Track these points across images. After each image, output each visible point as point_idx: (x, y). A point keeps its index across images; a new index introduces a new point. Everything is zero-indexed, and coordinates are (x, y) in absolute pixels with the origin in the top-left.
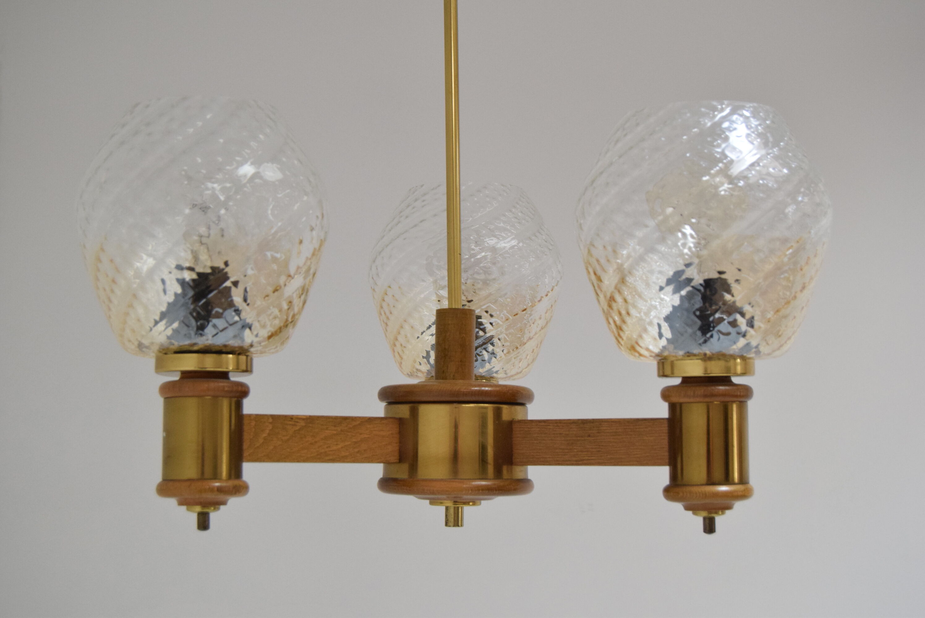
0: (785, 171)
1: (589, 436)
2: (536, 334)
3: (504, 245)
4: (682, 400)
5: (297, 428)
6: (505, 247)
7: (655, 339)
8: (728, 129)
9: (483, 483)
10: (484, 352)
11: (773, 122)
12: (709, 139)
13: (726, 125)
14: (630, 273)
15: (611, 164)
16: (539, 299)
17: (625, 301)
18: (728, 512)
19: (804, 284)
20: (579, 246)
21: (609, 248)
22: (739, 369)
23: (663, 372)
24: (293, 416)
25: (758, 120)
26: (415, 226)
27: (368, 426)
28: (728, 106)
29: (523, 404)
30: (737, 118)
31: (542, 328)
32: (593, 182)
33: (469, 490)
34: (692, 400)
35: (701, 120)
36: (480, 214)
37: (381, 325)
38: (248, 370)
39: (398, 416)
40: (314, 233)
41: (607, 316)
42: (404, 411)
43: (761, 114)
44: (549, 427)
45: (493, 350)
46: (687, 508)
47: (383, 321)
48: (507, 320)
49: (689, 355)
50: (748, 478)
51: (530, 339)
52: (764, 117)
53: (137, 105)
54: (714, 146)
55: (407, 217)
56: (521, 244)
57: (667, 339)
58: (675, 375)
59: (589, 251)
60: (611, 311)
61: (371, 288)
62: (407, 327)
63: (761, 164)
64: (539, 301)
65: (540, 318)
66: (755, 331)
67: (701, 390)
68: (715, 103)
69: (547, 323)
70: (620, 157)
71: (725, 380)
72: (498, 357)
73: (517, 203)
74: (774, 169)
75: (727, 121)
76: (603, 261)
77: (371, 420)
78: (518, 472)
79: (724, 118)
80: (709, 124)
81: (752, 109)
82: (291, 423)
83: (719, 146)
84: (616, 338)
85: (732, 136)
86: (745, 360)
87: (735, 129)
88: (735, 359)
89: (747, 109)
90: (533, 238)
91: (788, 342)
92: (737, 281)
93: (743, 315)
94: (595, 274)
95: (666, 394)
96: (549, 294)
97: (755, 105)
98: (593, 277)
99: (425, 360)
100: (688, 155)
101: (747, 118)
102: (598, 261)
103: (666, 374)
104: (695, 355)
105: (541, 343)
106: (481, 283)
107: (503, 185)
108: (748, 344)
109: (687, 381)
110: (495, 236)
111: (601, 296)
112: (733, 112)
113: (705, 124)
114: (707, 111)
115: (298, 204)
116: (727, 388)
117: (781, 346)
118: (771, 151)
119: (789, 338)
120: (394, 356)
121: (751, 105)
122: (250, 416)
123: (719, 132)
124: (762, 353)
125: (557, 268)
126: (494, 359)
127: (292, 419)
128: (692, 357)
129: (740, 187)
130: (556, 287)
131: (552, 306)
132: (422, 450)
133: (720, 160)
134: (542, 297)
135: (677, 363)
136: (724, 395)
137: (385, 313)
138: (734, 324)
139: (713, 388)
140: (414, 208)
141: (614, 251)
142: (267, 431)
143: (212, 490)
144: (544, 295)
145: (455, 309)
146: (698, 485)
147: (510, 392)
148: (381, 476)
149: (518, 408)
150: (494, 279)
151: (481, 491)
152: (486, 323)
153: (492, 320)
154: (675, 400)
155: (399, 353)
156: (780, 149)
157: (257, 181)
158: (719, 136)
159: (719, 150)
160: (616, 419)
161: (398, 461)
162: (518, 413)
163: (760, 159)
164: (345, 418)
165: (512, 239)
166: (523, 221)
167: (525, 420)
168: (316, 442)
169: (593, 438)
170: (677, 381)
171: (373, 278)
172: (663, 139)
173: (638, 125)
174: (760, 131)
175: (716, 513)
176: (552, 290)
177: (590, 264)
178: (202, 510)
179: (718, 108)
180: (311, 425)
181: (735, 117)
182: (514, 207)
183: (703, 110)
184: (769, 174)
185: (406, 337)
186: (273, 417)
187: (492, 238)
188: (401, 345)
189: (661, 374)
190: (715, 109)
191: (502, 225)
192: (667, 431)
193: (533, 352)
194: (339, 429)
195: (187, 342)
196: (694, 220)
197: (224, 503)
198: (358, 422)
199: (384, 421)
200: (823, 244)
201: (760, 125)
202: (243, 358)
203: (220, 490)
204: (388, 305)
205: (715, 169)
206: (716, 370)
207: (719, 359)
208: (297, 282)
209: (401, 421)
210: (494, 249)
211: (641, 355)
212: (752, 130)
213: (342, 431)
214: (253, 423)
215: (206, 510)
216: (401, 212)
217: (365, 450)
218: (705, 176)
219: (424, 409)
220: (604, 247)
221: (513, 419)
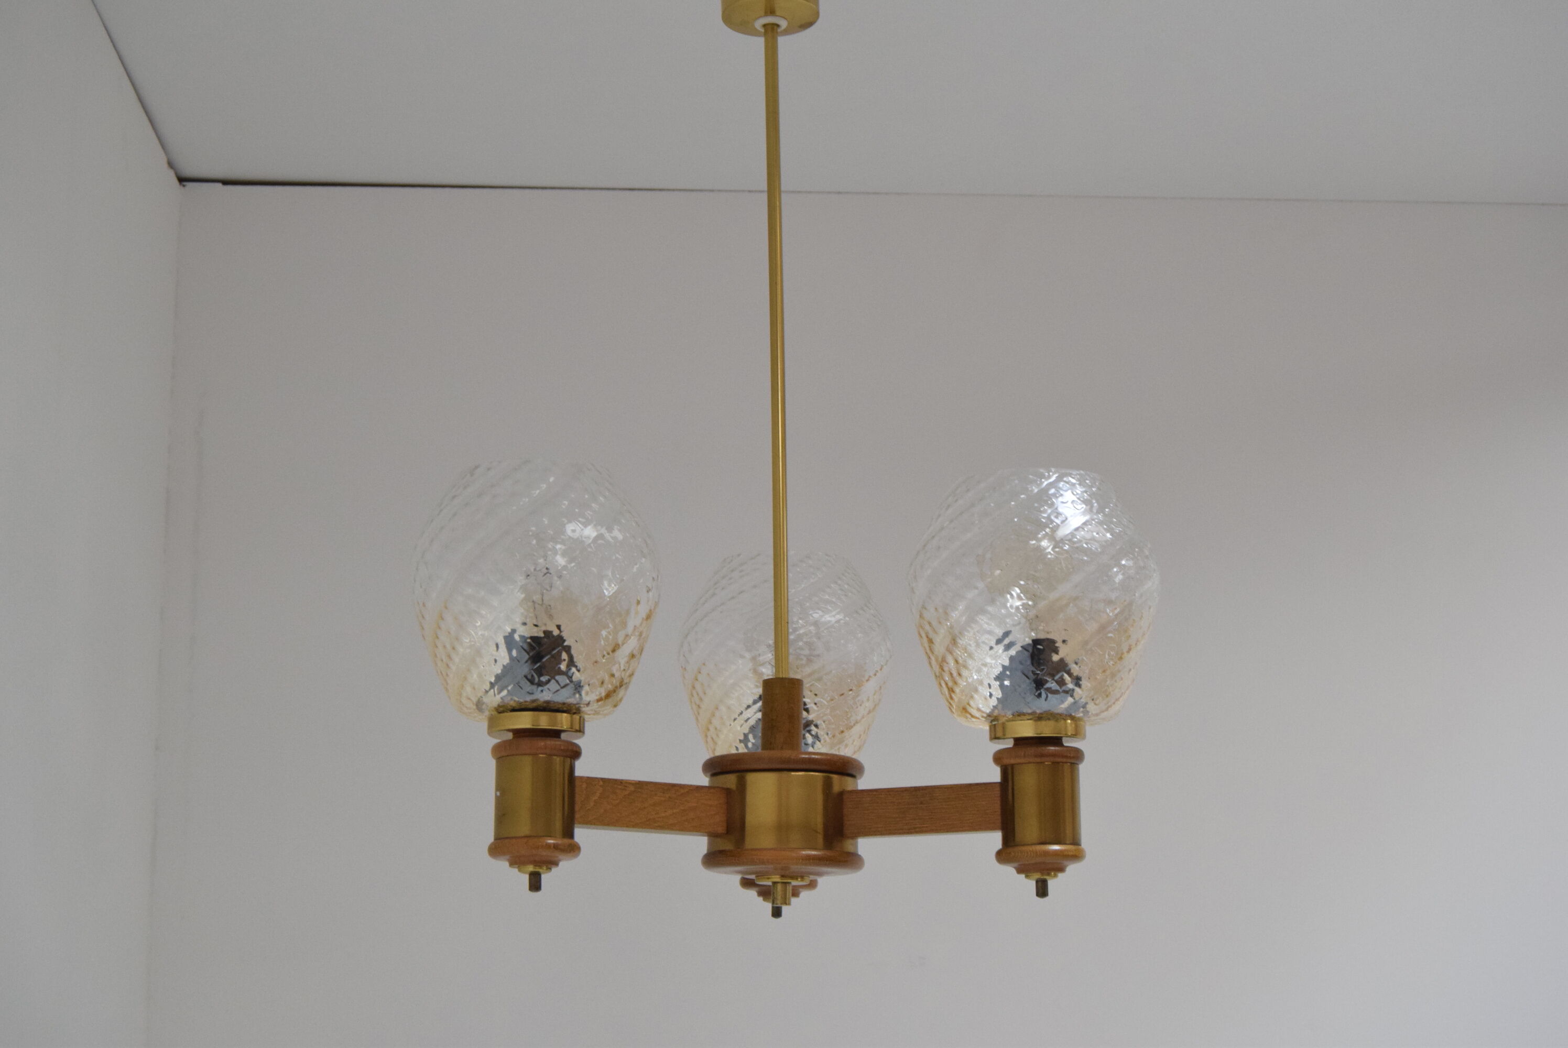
0: (1108, 535)
1: (921, 803)
2: (863, 717)
3: (829, 619)
4: (1012, 761)
5: (627, 793)
6: (829, 621)
7: (986, 699)
8: (1054, 495)
9: (814, 853)
10: (807, 735)
11: (1099, 489)
12: (1036, 505)
13: (1052, 491)
14: (960, 633)
15: (942, 528)
16: (867, 678)
17: (957, 661)
18: (1060, 875)
19: (1130, 646)
20: (911, 610)
21: (941, 610)
22: (1070, 731)
23: (995, 734)
24: (622, 780)
25: (1084, 487)
26: (733, 598)
27: (696, 795)
28: (1054, 473)
29: (853, 776)
30: (1063, 485)
31: (870, 712)
32: (925, 546)
33: (799, 859)
34: (1022, 761)
35: (1029, 486)
36: (803, 586)
37: (692, 708)
38: (581, 731)
39: (725, 786)
40: (651, 594)
41: (939, 677)
42: (730, 781)
43: (1087, 481)
44: (880, 796)
45: (817, 733)
46: (1019, 871)
47: (696, 704)
48: (832, 700)
49: (1019, 715)
50: (1080, 840)
51: (857, 722)
52: (1090, 484)
53: (477, 467)
54: (1041, 512)
55: (723, 589)
56: (847, 619)
57: (998, 698)
58: (1007, 736)
59: (921, 616)
60: (943, 673)
61: (682, 667)
62: (723, 709)
63: (1086, 529)
64: (867, 680)
65: (868, 700)
66: (1083, 691)
67: (1032, 750)
68: (1042, 470)
69: (875, 705)
70: (951, 521)
71: (1056, 741)
72: (822, 741)
73: (843, 575)
74: (1097, 534)
75: (1054, 488)
76: (934, 623)
77: (699, 788)
78: (848, 845)
79: (1051, 485)
80: (1036, 491)
81: (1078, 476)
82: (620, 787)
83: (1045, 511)
84: (948, 701)
85: (1058, 502)
86: (1076, 721)
87: (1062, 495)
88: (1065, 720)
89: (1073, 476)
90: (861, 612)
91: (1116, 703)
92: (1064, 641)
93: (1069, 673)
94: (927, 637)
95: (998, 758)
96: (877, 674)
97: (1082, 472)
98: (925, 640)
99: (742, 744)
100: (1016, 520)
101: (1074, 485)
102: (930, 623)
103: (997, 736)
104: (1024, 714)
105: (868, 729)
106: (805, 659)
107: (827, 555)
108: (1075, 703)
109: (1020, 742)
110: (819, 609)
111: (933, 658)
112: (1059, 479)
113: (1032, 491)
114: (1035, 478)
115: (638, 566)
116: (1057, 748)
117: (1110, 706)
118: (1095, 517)
119: (1117, 700)
120: (707, 742)
121: (1078, 472)
122: (581, 778)
123: (1045, 498)
124: (1090, 714)
125: (886, 645)
126: (818, 742)
127: (621, 783)
128: (1023, 717)
129: (1065, 550)
130: (885, 667)
131: (881, 687)
132: (750, 819)
133: (1046, 526)
134: (870, 677)
135: (1009, 724)
136: (1054, 755)
137: (698, 694)
138: (1061, 683)
139: (1043, 748)
140: (730, 579)
141: (946, 613)
142: (598, 794)
143: (548, 846)
144: (872, 674)
145: (782, 678)
146: (1028, 845)
147: (841, 761)
148: (705, 851)
149: (849, 779)
150: (818, 656)
151: (811, 861)
152: (810, 703)
153: (817, 700)
154: (1007, 761)
155: (712, 738)
156: (1105, 515)
157: (600, 542)
158: (1046, 502)
159: (1045, 515)
160: (949, 785)
161: (725, 832)
162: (849, 784)
163: (1085, 524)
164: (674, 785)
165: (838, 613)
166: (850, 594)
167: (855, 790)
168: (645, 808)
169: (926, 805)
170: (1009, 744)
171: (684, 656)
172: (992, 505)
173: (968, 490)
174: (1086, 498)
175: (1049, 874)
176: (881, 669)
177: (921, 627)
178: (534, 870)
179: (1045, 475)
180: (639, 790)
181: (1061, 484)
182: (840, 578)
183: (1031, 477)
184: (1093, 539)
185: (722, 718)
186: (603, 780)
187: (817, 611)
188: (716, 729)
189: (993, 736)
190: (1042, 476)
191: (827, 597)
192: (999, 795)
193: (860, 737)
194: (667, 796)
195: (529, 698)
196: (1022, 583)
197: (556, 864)
198: (686, 790)
199: (712, 790)
200: (1150, 608)
201: (1086, 492)
202: (577, 717)
203: (556, 847)
204: (702, 684)
205: (1041, 533)
206: (1047, 730)
207: (1049, 719)
208: (631, 645)
209: (728, 792)
210: (816, 624)
211: (972, 716)
212: (1078, 496)
213: (670, 797)
214: (584, 786)
215: (538, 869)
216: (716, 584)
217: (693, 819)
218: (1032, 540)
219: (751, 778)
220: (936, 609)
221: (844, 790)
